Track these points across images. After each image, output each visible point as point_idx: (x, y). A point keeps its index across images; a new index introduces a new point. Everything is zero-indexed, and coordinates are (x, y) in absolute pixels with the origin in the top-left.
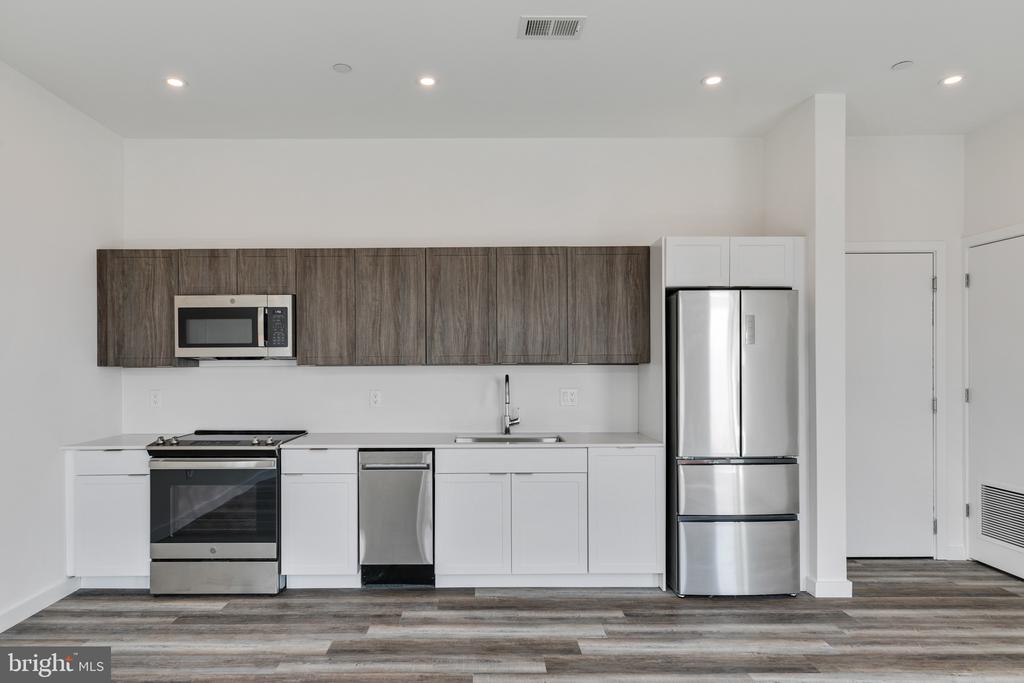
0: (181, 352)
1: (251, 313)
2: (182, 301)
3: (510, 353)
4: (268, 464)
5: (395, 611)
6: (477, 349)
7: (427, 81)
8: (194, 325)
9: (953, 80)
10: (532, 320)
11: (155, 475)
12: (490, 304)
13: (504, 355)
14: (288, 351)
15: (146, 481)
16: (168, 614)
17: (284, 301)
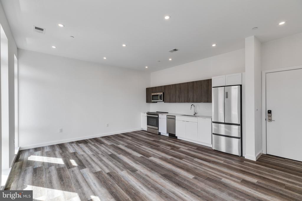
0: (152, 101)
1: (158, 95)
2: (153, 94)
3: (191, 100)
4: (157, 116)
5: (166, 139)
6: (186, 100)
7: (170, 59)
8: (154, 97)
9: (282, 23)
10: (194, 94)
11: (147, 116)
12: (188, 92)
13: (190, 101)
14: (162, 101)
15: (147, 117)
16: (145, 133)
17: (162, 93)
